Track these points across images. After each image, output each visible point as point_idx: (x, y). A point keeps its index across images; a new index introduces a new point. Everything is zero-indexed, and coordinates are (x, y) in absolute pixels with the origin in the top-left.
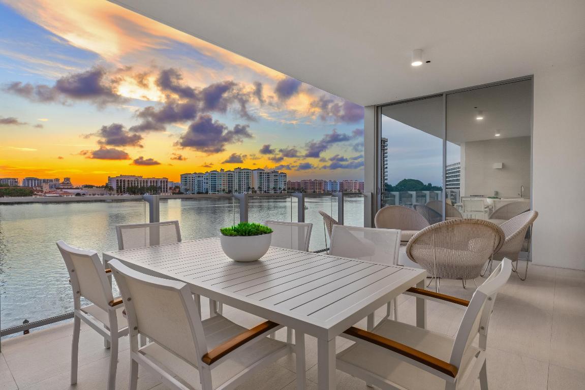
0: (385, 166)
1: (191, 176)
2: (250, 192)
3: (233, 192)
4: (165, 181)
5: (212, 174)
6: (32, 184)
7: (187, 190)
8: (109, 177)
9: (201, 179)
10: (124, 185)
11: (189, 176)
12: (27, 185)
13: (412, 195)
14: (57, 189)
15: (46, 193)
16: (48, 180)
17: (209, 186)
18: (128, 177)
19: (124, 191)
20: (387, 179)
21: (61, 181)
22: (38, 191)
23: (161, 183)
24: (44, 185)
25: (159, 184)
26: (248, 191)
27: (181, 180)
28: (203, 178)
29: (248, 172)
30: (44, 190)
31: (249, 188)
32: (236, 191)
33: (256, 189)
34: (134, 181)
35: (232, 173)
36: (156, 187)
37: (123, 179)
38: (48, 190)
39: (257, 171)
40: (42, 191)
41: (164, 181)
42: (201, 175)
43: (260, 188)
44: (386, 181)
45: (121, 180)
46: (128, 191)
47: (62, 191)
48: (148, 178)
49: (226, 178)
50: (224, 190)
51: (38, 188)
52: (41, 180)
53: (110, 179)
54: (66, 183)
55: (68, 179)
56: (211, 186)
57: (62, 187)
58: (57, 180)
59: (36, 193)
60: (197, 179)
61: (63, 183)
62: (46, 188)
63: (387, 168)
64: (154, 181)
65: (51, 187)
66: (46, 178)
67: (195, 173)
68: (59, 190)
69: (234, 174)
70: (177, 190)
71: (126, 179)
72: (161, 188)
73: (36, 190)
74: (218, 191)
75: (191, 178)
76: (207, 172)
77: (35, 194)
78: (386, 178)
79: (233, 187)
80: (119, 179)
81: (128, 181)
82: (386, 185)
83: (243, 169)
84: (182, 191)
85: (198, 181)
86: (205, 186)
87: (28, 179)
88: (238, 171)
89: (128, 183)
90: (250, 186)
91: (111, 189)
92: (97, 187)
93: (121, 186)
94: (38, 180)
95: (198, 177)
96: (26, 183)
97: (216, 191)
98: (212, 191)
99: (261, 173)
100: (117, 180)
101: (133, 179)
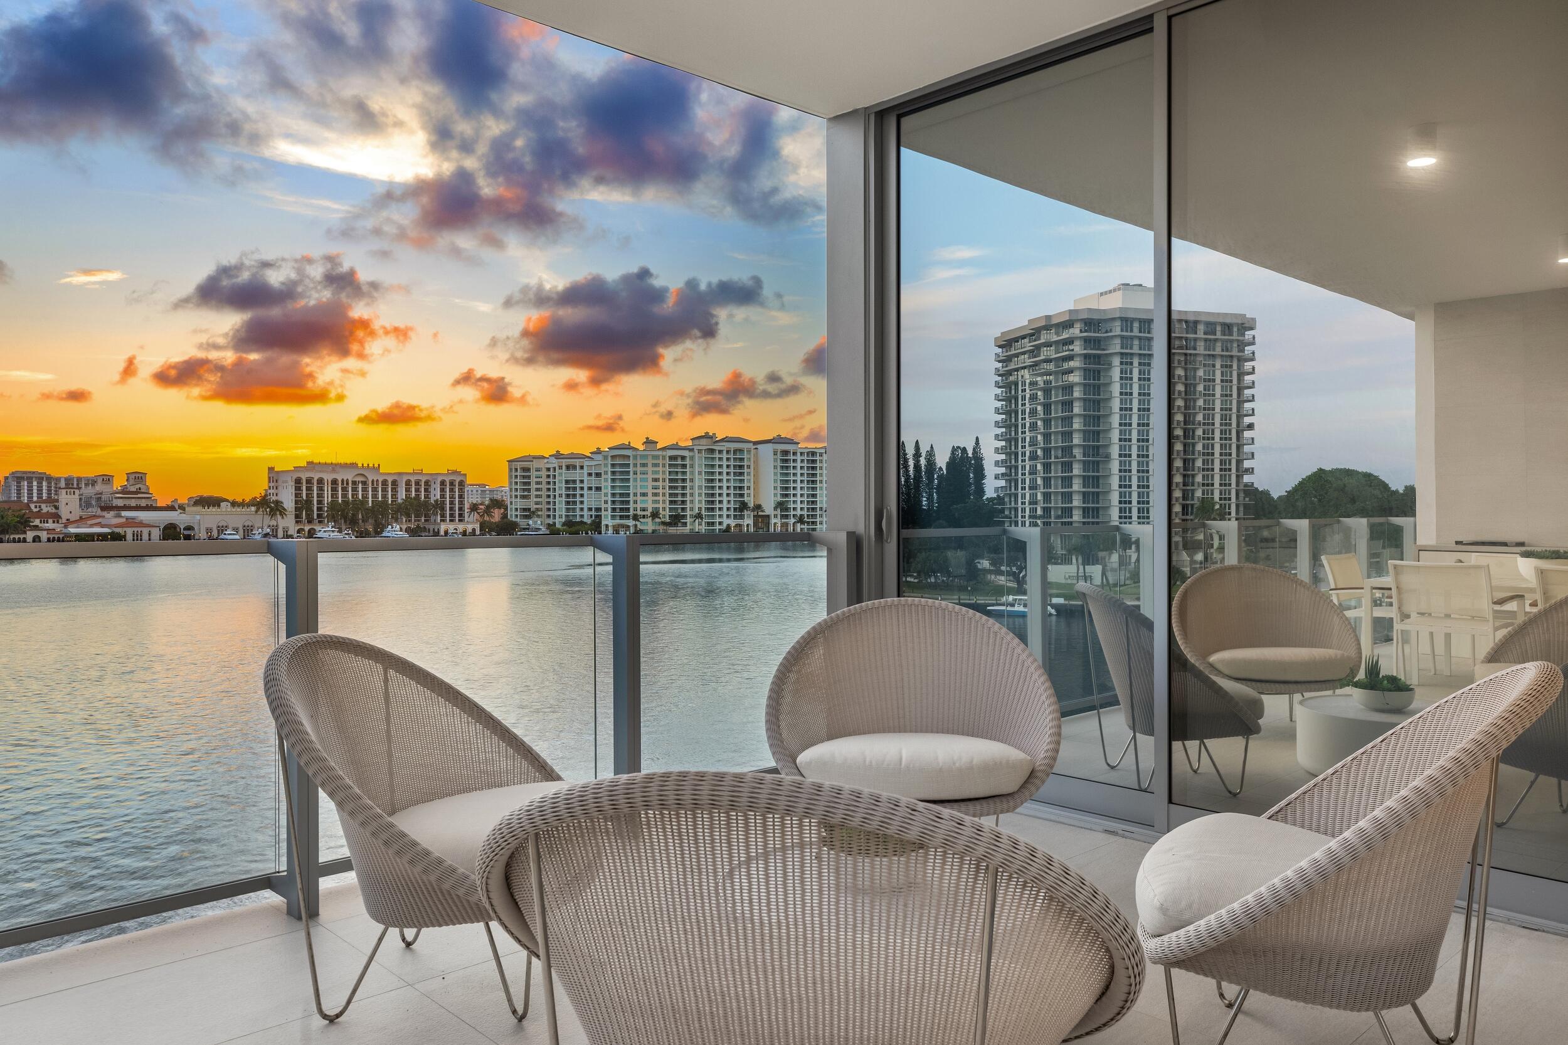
0: (1247, 420)
1: (542, 464)
2: (748, 521)
3: (689, 520)
4: (456, 484)
5: (613, 457)
6: (30, 491)
7: (528, 513)
8: (271, 469)
9: (576, 475)
10: (320, 496)
11: (535, 464)
12: (14, 497)
13: (1294, 532)
14: (103, 509)
15: (69, 522)
16: (79, 479)
17: (604, 499)
18: (334, 471)
19: (319, 516)
20: (1250, 471)
21: (119, 483)
22: (45, 517)
23: (442, 490)
24: (63, 497)
25: (435, 495)
26: (742, 517)
27: (510, 477)
28: (586, 471)
29: (741, 451)
30: (64, 513)
31: (743, 506)
32: (699, 516)
33: (769, 508)
34: (354, 483)
35: (686, 453)
36: (426, 506)
37: (316, 476)
38: (77, 513)
39: (770, 447)
40: (56, 517)
41: (452, 483)
42: (577, 462)
43: (782, 506)
44: (1246, 479)
45: (309, 481)
46: (333, 518)
47: (120, 516)
48: (400, 474)
49: (663, 473)
50: (655, 515)
51: (45, 508)
52: (58, 479)
53: (274, 476)
54: (133, 489)
55: (138, 477)
56: (610, 498)
57: (120, 503)
58: (107, 479)
59: (37, 522)
60: (563, 476)
61: (124, 491)
62: (69, 505)
63: (1251, 427)
64: (417, 483)
65: (85, 503)
66: (75, 473)
67: (558, 455)
68: (110, 515)
69: (692, 458)
70: (497, 515)
71: (328, 477)
72: (443, 509)
73: (39, 515)
74: (636, 517)
75: (544, 473)
76: (598, 452)
77: (36, 528)
78: (1247, 464)
79: (688, 506)
80: (304, 476)
81: (334, 482)
82: (1250, 491)
83: (722, 440)
84: (512, 515)
85: (567, 482)
86: (590, 500)
87: (19, 478)
88: (705, 444)
89: (334, 490)
90: (746, 499)
91: (276, 509)
92: (234, 504)
93: (309, 502)
94: (49, 479)
95: (568, 467)
96: (14, 488)
97: (628, 517)
98: (613, 517)
99: (786, 453)
100: (298, 481)
101: (349, 476)
